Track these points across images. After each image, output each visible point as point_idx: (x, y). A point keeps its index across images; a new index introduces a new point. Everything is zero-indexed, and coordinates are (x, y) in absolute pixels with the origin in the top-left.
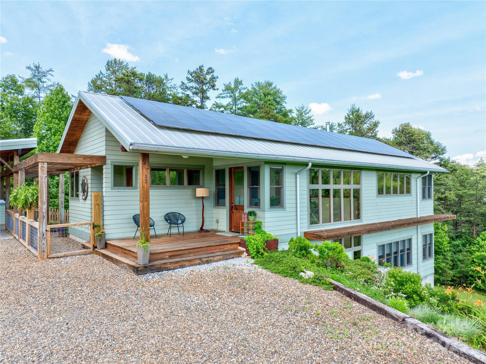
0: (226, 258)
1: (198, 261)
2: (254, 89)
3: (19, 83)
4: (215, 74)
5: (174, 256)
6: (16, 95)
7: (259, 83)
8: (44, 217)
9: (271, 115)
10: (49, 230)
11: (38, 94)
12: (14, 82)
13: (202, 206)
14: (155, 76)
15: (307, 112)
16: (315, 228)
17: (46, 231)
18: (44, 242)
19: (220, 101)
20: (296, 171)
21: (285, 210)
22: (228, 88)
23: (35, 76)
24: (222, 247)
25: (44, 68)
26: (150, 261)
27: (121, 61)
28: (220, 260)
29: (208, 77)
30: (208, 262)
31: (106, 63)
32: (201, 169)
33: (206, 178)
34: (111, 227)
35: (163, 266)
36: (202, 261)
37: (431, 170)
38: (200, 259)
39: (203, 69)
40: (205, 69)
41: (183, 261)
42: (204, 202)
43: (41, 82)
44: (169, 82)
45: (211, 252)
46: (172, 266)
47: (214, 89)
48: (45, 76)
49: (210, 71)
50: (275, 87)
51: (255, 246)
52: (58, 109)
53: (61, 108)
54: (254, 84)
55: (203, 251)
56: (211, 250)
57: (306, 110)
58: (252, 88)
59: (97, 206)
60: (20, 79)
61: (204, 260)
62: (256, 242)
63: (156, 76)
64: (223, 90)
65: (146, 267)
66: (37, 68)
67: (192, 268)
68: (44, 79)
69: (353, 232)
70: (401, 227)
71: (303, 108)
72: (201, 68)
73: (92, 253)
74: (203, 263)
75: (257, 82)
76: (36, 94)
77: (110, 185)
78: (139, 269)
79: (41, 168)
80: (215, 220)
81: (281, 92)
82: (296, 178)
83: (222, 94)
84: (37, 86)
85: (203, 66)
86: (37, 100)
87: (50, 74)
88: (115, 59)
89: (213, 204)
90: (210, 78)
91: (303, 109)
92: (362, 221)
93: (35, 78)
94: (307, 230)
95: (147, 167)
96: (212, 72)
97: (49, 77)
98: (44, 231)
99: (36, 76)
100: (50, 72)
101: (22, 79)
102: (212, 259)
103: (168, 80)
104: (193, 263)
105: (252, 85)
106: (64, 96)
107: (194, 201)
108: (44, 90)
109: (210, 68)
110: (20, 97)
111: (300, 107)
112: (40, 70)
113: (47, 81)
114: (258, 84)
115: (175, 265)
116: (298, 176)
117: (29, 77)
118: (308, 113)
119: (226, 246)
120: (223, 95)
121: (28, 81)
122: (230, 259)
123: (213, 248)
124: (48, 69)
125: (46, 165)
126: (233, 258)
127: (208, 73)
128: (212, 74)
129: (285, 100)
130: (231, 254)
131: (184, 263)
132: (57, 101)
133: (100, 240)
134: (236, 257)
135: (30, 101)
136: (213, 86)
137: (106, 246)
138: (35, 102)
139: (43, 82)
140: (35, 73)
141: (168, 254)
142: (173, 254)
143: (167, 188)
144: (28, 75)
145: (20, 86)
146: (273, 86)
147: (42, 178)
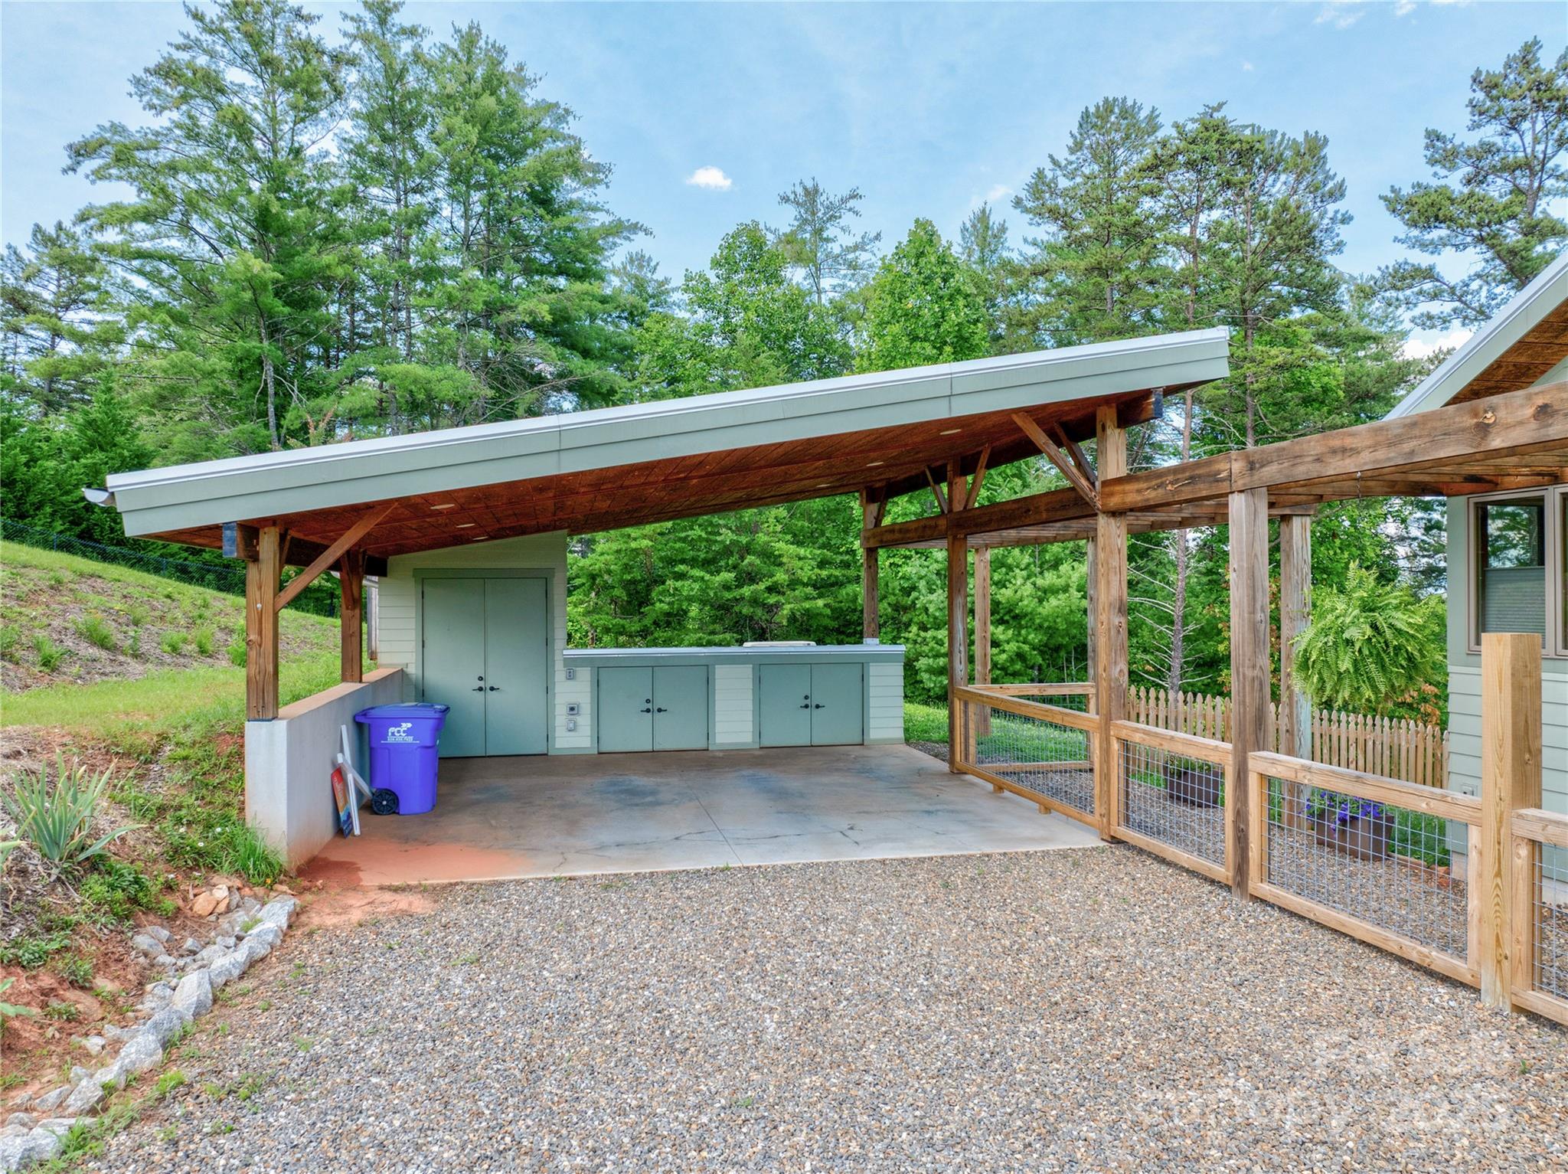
11: (816, 280)
12: (757, 243)
14: (1279, 138)
23: (804, 222)
25: (832, 191)
27: (1130, 103)
43: (822, 239)
48: (836, 219)
63: (1284, 135)
68: (830, 231)
76: (810, 280)
84: (813, 255)
87: (850, 210)
88: (1109, 101)
93: (806, 231)
97: (847, 219)
99: (811, 221)
100: (851, 203)
101: (774, 236)
108: (831, 267)
112: (819, 199)
113: (841, 234)
117: (792, 228)
121: (788, 239)
124: (846, 193)
139: (829, 240)
140: (805, 213)
145: (771, 259)
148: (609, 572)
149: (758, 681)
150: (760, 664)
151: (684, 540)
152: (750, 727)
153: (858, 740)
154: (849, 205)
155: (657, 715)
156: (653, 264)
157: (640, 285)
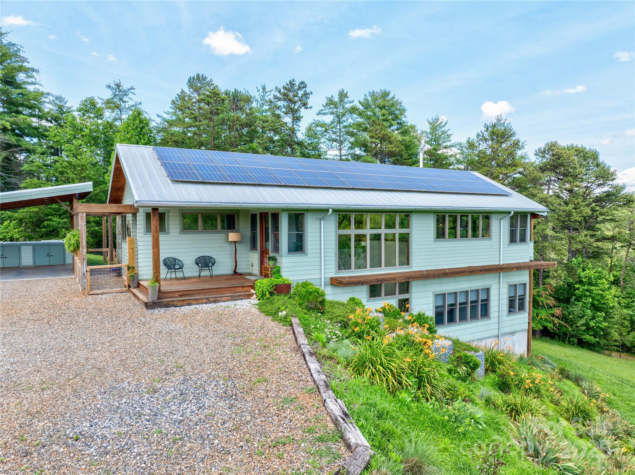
0: (234, 299)
1: (205, 301)
2: (366, 100)
3: (98, 106)
4: (308, 90)
5: (184, 295)
6: (96, 119)
7: (373, 92)
8: (84, 259)
9: (382, 134)
10: (89, 270)
11: (120, 116)
12: (93, 104)
13: (235, 249)
15: (442, 125)
16: (345, 274)
17: (87, 271)
18: (85, 281)
19: (322, 118)
20: (321, 217)
21: (307, 256)
22: (330, 102)
23: (115, 95)
24: (233, 289)
25: (125, 86)
26: (158, 299)
27: (204, 76)
28: (228, 300)
29: (300, 93)
30: (215, 302)
31: (188, 80)
32: (236, 213)
33: (241, 222)
34: (145, 268)
35: (171, 303)
36: (209, 300)
37: (516, 210)
38: (207, 299)
39: (295, 84)
40: (297, 83)
41: (190, 299)
42: (237, 246)
43: (123, 102)
44: (267, 94)
45: (221, 293)
46: (179, 304)
47: (307, 108)
48: (127, 95)
49: (302, 86)
50: (394, 96)
51: (261, 289)
52: (135, 137)
53: (138, 136)
54: (367, 94)
55: (213, 292)
56: (221, 291)
57: (441, 123)
58: (364, 99)
59: (131, 250)
60: (99, 101)
61: (212, 299)
62: (262, 286)
64: (323, 106)
65: (154, 303)
66: (118, 86)
67: (197, 306)
68: (125, 99)
69: (384, 278)
70: (458, 275)
71: (437, 120)
72: (292, 83)
73: (127, 291)
74: (210, 302)
75: (371, 92)
76: (117, 116)
77: (142, 231)
78: (148, 304)
79: (81, 218)
80: (250, 264)
81: (401, 103)
82: (321, 224)
83: (322, 110)
84: (118, 107)
85: (294, 80)
86: (118, 123)
87: (132, 93)
88: (198, 75)
89: (249, 248)
90: (302, 94)
91: (437, 122)
92: (411, 268)
93: (116, 98)
94: (334, 275)
95: (156, 219)
96: (304, 88)
97: (131, 95)
98: (85, 271)
99: (118, 95)
100: (132, 91)
101: (102, 101)
102: (219, 299)
103: (266, 93)
104: (200, 302)
105: (365, 96)
106: (141, 121)
107: (228, 245)
108: (126, 111)
109: (302, 83)
110: (100, 121)
111: (434, 119)
112: (121, 88)
113: (129, 100)
114: (373, 94)
115: (182, 303)
116: (322, 222)
117: (110, 97)
118: (444, 126)
119: (237, 289)
120: (324, 111)
121: (108, 102)
122: (238, 300)
123: (224, 290)
124: (129, 87)
125: (84, 215)
126: (242, 299)
127: (299, 88)
128: (304, 89)
129: (405, 114)
130: (240, 296)
131: (191, 302)
132: (134, 127)
133: (133, 280)
134: (245, 299)
135: (110, 125)
136: (305, 105)
137: (138, 286)
138: (116, 126)
139: (125, 102)
140: (115, 92)
141: (177, 293)
142: (183, 294)
143: (200, 232)
144: (108, 95)
145: (99, 110)
146: (391, 96)
147: (82, 226)
148: (26, 218)
149: (34, 250)
150: (34, 246)
151: (51, 208)
152: (32, 261)
153: (63, 263)
154: (131, 91)
155: (5, 259)
156: (65, 101)
157: (60, 108)
